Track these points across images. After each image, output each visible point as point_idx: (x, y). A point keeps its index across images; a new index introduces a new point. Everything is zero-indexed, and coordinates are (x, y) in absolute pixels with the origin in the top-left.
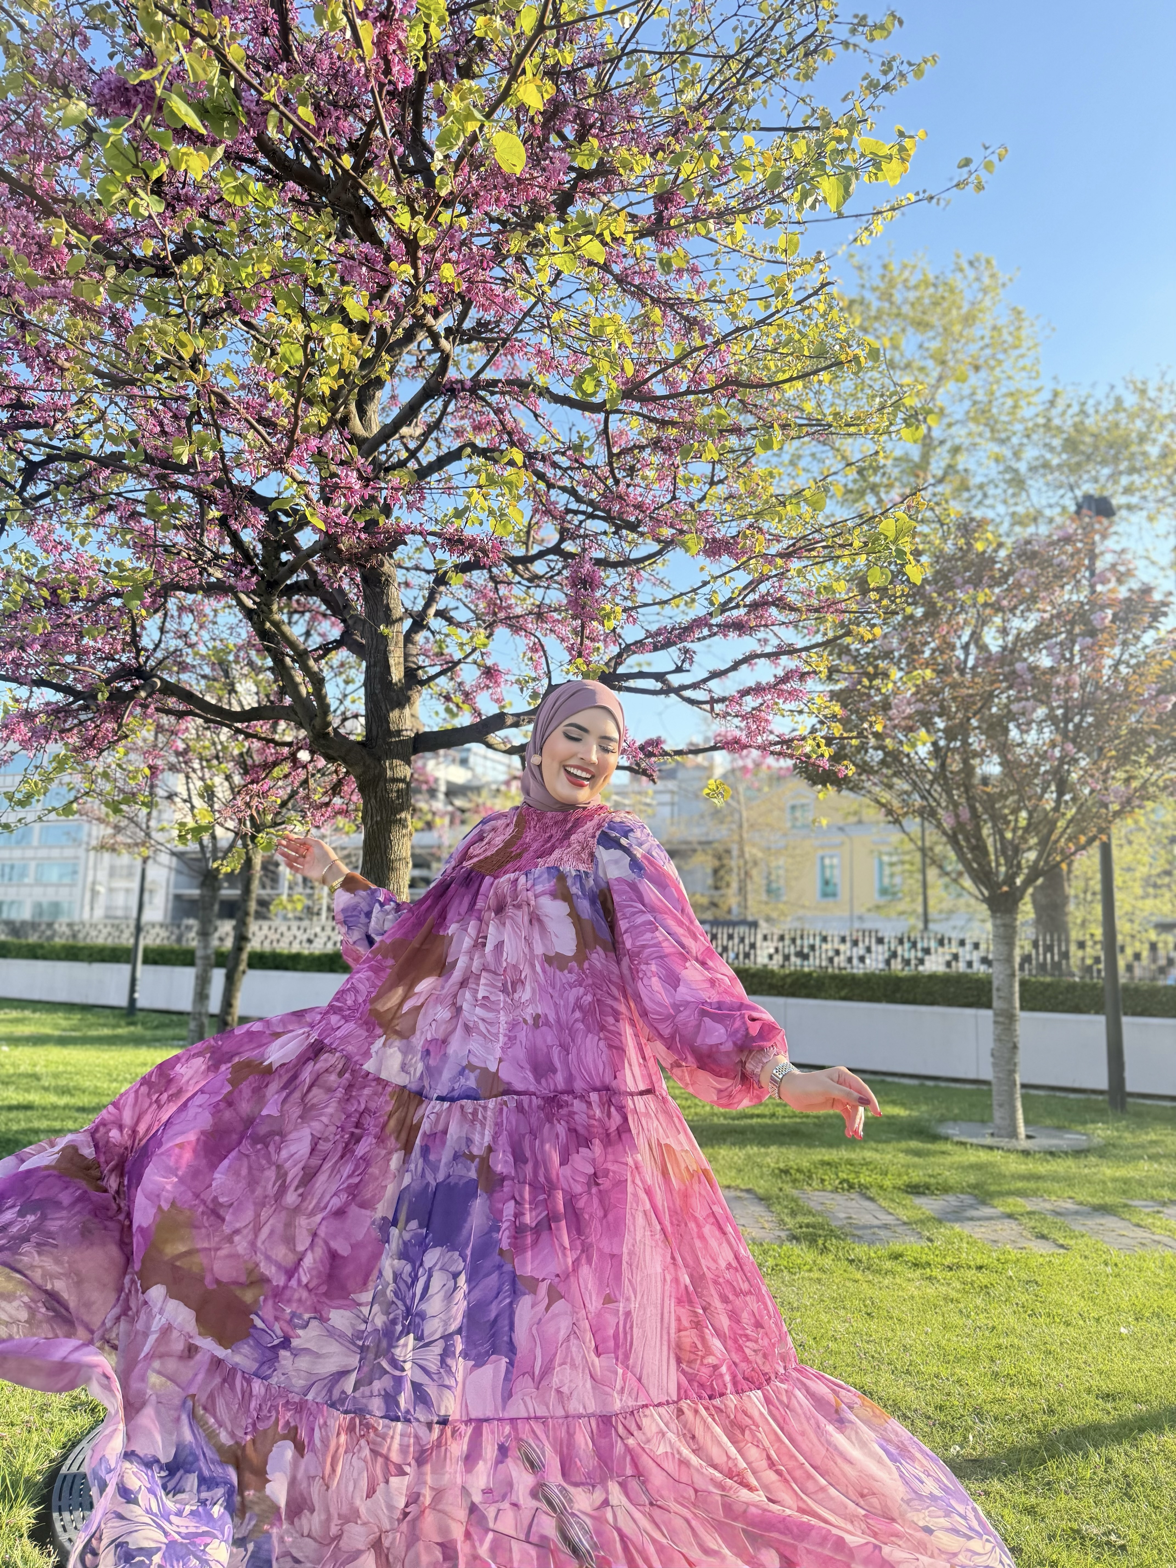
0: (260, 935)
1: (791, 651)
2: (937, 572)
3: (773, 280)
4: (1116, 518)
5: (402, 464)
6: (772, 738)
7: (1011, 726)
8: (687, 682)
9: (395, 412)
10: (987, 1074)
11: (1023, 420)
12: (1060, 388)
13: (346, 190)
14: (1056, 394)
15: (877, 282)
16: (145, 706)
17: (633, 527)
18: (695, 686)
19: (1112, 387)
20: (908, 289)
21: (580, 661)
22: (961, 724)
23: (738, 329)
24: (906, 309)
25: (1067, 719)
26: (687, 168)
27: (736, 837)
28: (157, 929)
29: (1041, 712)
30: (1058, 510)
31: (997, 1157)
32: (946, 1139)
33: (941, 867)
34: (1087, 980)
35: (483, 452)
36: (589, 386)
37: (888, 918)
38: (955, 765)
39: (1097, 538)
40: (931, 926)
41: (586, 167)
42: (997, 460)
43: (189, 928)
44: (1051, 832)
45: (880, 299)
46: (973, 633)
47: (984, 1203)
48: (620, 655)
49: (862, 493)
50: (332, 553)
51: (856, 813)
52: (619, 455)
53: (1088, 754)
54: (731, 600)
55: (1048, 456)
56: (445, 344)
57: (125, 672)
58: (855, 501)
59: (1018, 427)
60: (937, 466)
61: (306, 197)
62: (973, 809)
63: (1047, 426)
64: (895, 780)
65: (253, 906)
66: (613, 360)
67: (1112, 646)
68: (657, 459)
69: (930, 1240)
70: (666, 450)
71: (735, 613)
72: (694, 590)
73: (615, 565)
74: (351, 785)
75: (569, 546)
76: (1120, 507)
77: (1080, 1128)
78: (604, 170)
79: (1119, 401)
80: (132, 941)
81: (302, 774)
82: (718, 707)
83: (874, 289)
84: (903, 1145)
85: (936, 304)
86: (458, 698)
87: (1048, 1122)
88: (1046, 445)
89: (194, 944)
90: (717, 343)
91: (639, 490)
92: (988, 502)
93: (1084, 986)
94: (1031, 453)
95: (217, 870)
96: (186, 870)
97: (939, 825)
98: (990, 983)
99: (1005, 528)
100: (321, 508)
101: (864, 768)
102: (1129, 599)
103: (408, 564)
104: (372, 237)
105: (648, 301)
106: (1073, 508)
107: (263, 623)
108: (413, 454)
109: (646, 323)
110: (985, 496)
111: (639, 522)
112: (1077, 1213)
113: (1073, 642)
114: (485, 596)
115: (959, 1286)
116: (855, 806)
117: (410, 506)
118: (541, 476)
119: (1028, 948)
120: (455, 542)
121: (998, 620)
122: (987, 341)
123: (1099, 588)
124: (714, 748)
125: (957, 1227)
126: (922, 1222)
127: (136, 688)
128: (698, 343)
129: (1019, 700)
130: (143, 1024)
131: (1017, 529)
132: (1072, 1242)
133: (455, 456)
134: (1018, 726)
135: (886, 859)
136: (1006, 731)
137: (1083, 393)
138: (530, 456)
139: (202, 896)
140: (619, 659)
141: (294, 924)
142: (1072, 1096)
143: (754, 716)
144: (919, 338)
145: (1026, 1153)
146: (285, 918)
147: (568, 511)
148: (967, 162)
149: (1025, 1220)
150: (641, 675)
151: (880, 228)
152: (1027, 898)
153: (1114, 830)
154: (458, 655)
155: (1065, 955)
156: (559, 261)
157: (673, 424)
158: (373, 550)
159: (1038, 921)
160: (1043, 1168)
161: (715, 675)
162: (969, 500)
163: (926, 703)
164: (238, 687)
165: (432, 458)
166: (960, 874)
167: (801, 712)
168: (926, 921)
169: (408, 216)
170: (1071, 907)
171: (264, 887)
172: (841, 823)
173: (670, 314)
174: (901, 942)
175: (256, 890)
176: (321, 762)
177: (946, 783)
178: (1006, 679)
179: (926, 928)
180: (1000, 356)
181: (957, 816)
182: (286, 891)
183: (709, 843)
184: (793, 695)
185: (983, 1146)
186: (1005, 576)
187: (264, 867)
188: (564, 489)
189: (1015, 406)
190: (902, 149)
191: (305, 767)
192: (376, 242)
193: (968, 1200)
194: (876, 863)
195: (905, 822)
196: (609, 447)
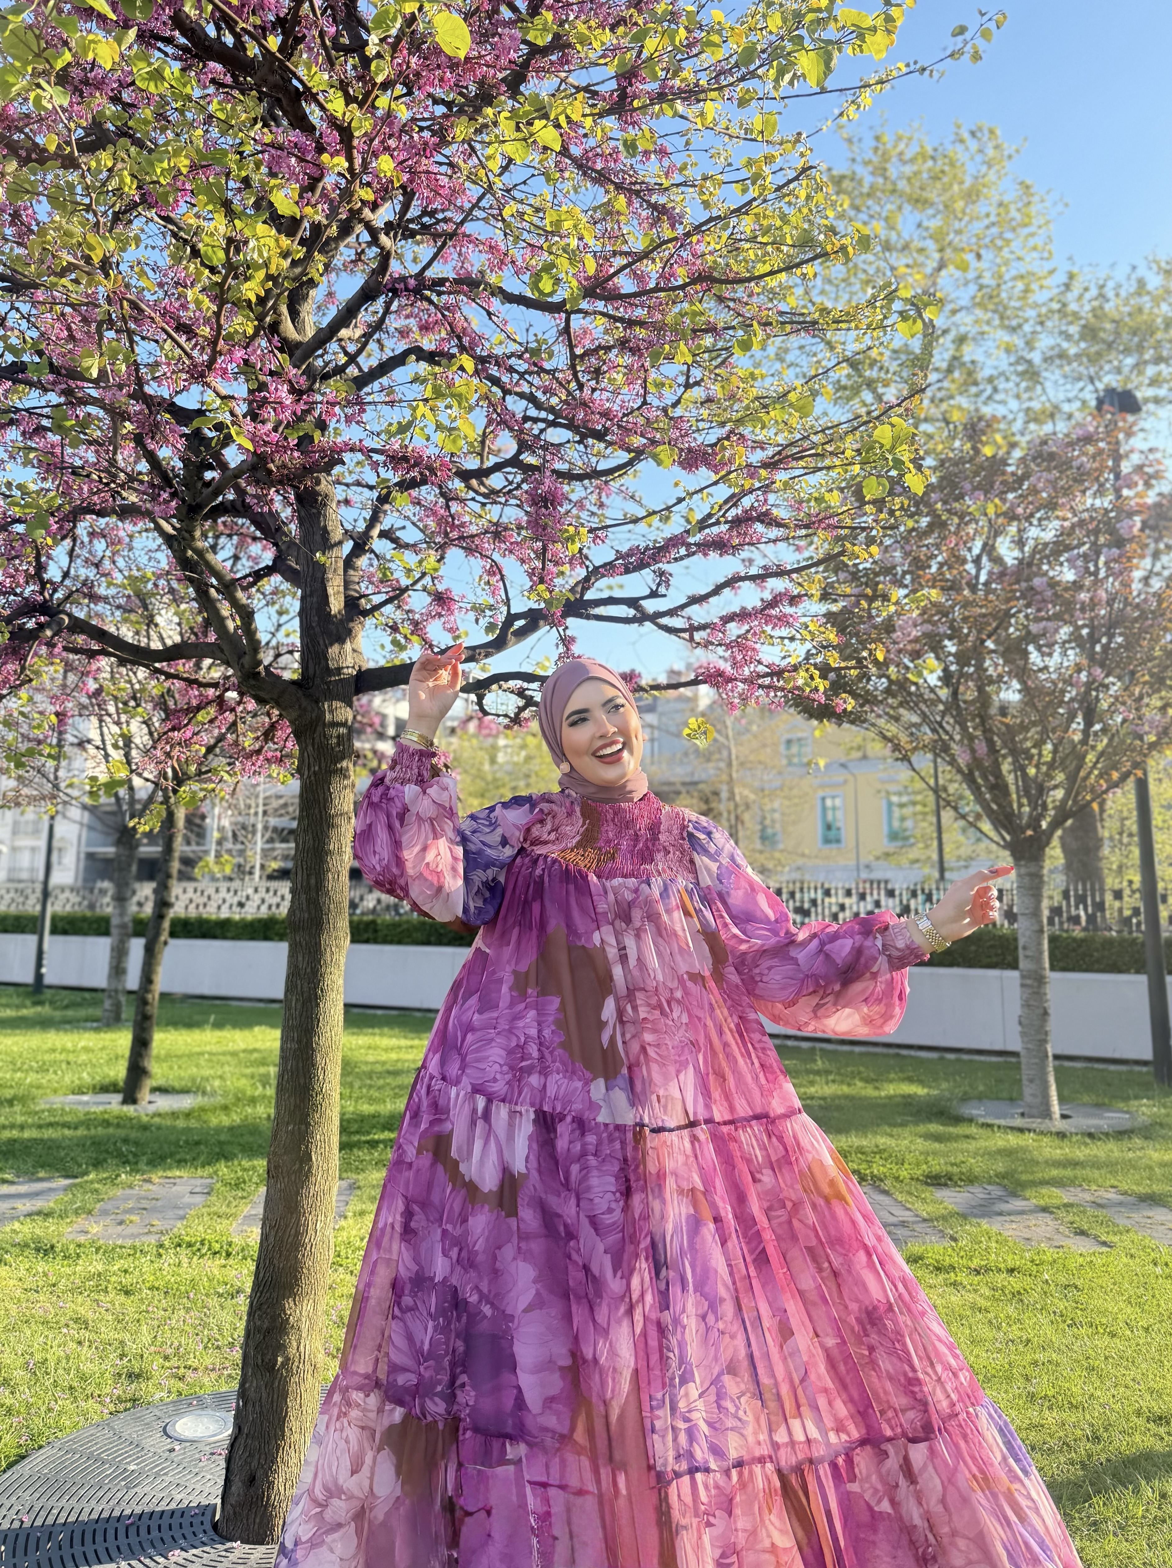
0: (184, 899)
1: (781, 573)
2: (942, 479)
3: (750, 163)
4: (1143, 415)
5: (340, 370)
6: (761, 669)
7: (1031, 648)
8: (663, 609)
9: (332, 312)
10: (1015, 1044)
11: (1036, 305)
12: (1075, 270)
13: (273, 72)
14: (1071, 276)
15: (869, 155)
16: (51, 645)
17: (600, 436)
18: (672, 613)
19: (1134, 268)
20: (904, 163)
21: (541, 587)
22: (975, 647)
23: (711, 219)
24: (902, 185)
25: (1093, 639)
26: (651, 44)
27: (725, 777)
28: (67, 894)
29: (1065, 632)
30: (1078, 404)
31: (1028, 1140)
32: (970, 1120)
33: (955, 809)
34: (1125, 934)
35: (431, 357)
36: (546, 285)
37: (900, 867)
38: (969, 693)
39: (1121, 436)
40: (947, 875)
41: (540, 42)
42: (1008, 351)
43: (103, 892)
44: (1079, 768)
45: (873, 173)
46: (985, 545)
47: (1014, 1195)
48: (587, 579)
49: (856, 391)
50: (261, 474)
51: (859, 748)
52: (582, 356)
53: (1120, 678)
54: (710, 516)
55: (1065, 345)
56: (384, 239)
57: (29, 608)
58: (849, 399)
59: (1031, 313)
60: (940, 357)
61: (229, 79)
62: (990, 743)
63: (1062, 312)
64: (902, 711)
65: (175, 866)
66: (573, 257)
67: (1142, 557)
68: (627, 359)
69: (955, 1240)
70: (635, 351)
71: (715, 530)
72: (668, 508)
73: (580, 478)
74: (285, 731)
75: (529, 458)
76: (1146, 401)
77: (1121, 1105)
78: (559, 43)
79: (1141, 283)
80: (38, 908)
81: (230, 717)
82: (698, 636)
83: (867, 163)
84: (922, 1128)
85: (936, 178)
86: (406, 629)
87: (1086, 1098)
88: (1061, 333)
89: (109, 910)
90: (688, 235)
91: (606, 395)
92: (998, 397)
93: (1122, 942)
94: (1045, 342)
95: (134, 829)
96: (99, 826)
97: (953, 762)
98: (1016, 940)
99: (1018, 425)
100: (248, 425)
101: (867, 699)
102: (1158, 505)
103: (349, 480)
104: (302, 123)
105: (612, 188)
106: (1093, 403)
107: (184, 551)
108: (352, 359)
109: (608, 212)
110: (995, 390)
111: (607, 431)
112: (1121, 1204)
113: (1098, 554)
114: (435, 514)
115: (988, 1292)
116: (859, 740)
117: (349, 420)
118: (496, 381)
119: (1058, 898)
120: (397, 460)
121: (1013, 529)
122: (993, 218)
123: (1125, 492)
124: (695, 682)
125: (985, 1224)
126: (944, 1218)
127: (41, 627)
128: (668, 234)
129: (1038, 620)
130: (51, 1003)
131: (1032, 426)
132: (1116, 1239)
133: (399, 360)
134: (1039, 648)
135: (895, 799)
136: (1026, 654)
137: (1102, 275)
138: (482, 361)
139: (118, 855)
140: (586, 583)
141: (223, 886)
142: (1112, 1068)
143: (739, 644)
144: (918, 216)
145: (1061, 1135)
146: (214, 879)
147: (526, 419)
148: (962, 30)
149: (1061, 1214)
150: (611, 601)
151: (869, 101)
152: (1055, 842)
153: (1151, 762)
154: (405, 582)
155: (1100, 906)
156: (509, 149)
157: (642, 324)
158: (307, 470)
159: (1068, 867)
160: (1081, 1153)
161: (695, 600)
162: (977, 395)
163: (934, 624)
164: (158, 619)
165: (374, 362)
166: (978, 817)
167: (792, 639)
168: (942, 870)
169: (342, 101)
170: (1106, 851)
171: (188, 843)
172: (843, 760)
173: (636, 203)
174: (914, 894)
175: (179, 847)
176: (251, 705)
177: (959, 714)
178: (1023, 596)
179: (942, 877)
180: (1009, 235)
181: (973, 751)
182: (214, 847)
183: (695, 783)
184: (783, 620)
185: (1012, 1128)
186: (1020, 480)
187: (189, 820)
188: (522, 395)
189: (1027, 291)
190: (889, 19)
191: (233, 710)
192: (308, 128)
193: (996, 1191)
194: (884, 803)
195: (914, 759)
196: (571, 347)
